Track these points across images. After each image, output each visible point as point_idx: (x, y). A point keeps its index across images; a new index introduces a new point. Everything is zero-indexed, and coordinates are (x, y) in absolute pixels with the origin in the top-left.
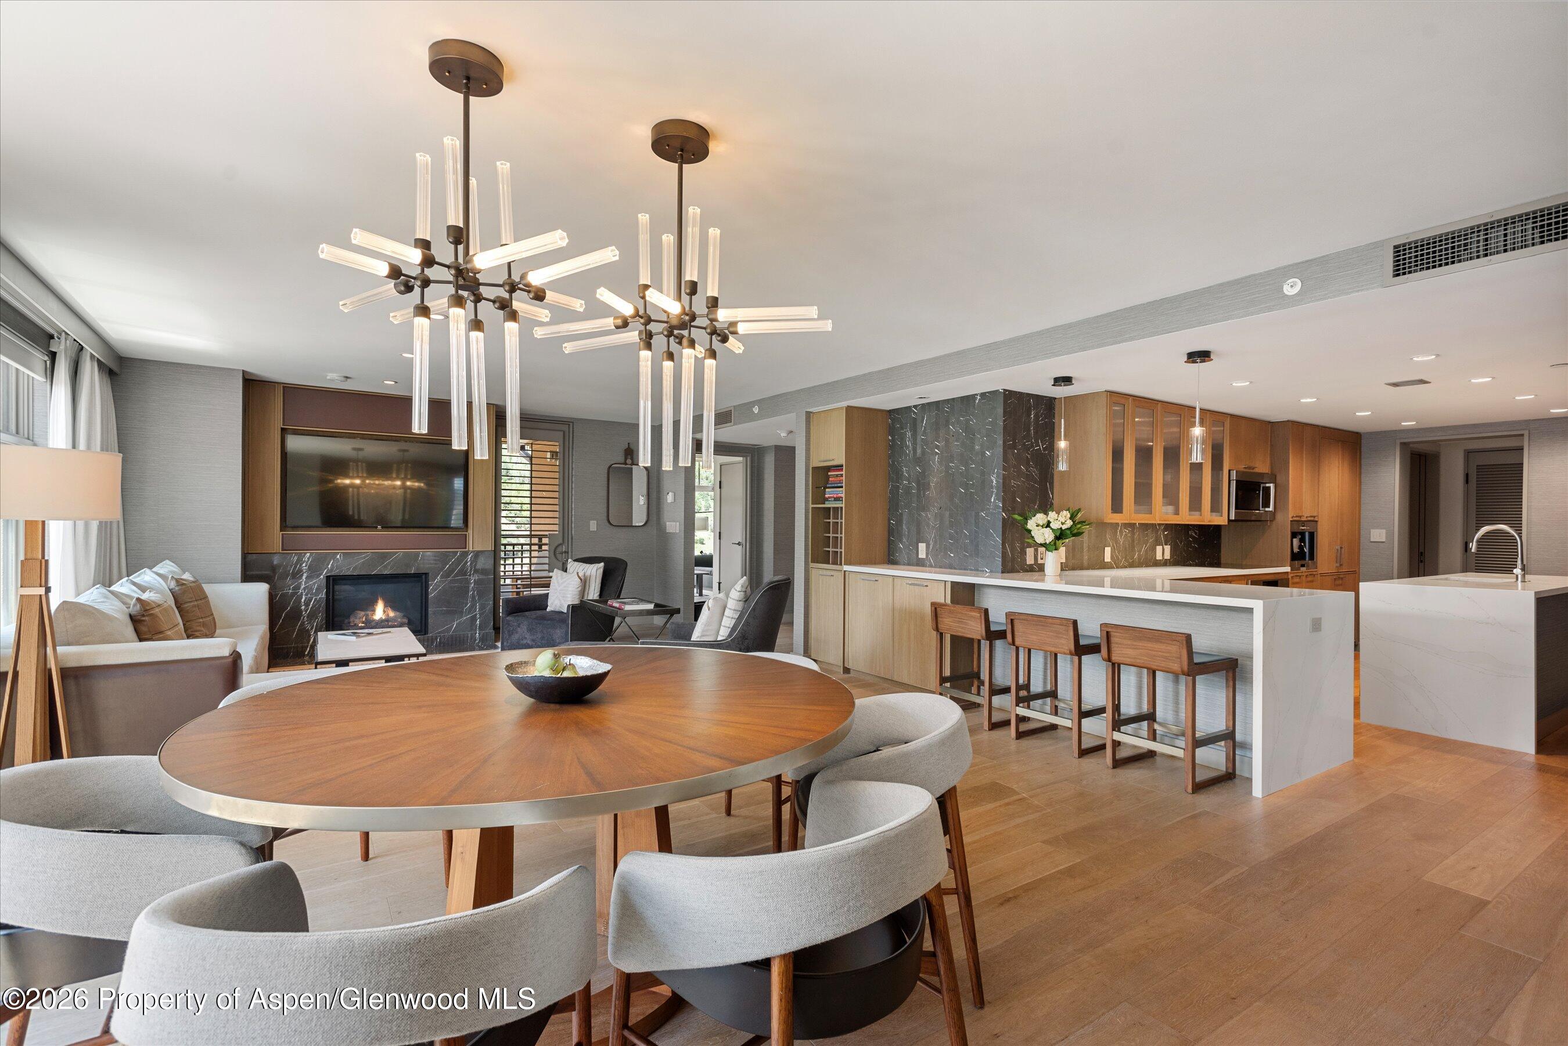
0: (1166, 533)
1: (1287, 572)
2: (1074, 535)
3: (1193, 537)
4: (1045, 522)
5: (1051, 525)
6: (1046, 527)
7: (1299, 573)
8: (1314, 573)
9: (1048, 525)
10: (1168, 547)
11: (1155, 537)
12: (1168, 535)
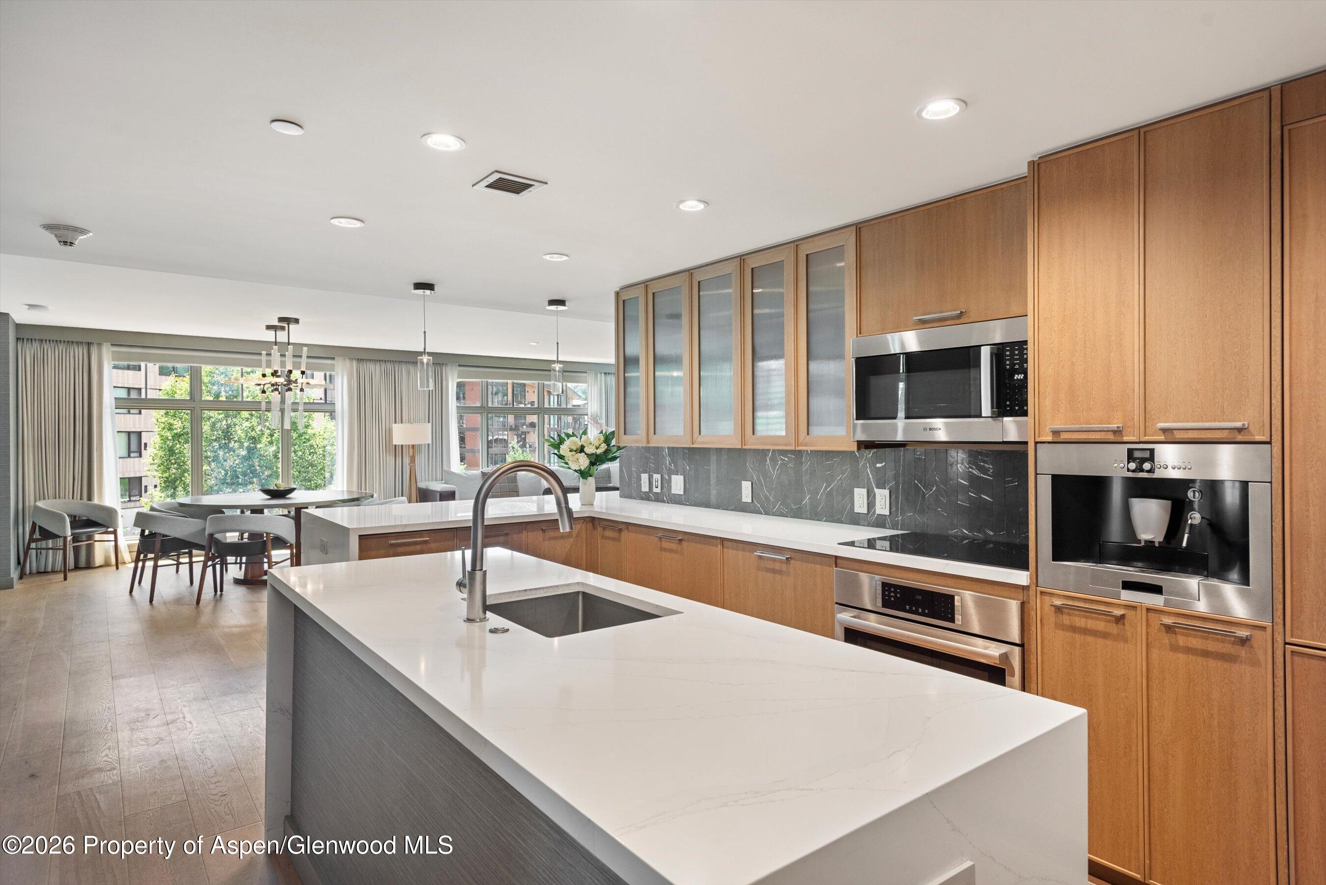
0: (878, 465)
5: (585, 450)
6: (580, 452)
9: (582, 450)
10: (886, 492)
11: (843, 474)
12: (890, 473)
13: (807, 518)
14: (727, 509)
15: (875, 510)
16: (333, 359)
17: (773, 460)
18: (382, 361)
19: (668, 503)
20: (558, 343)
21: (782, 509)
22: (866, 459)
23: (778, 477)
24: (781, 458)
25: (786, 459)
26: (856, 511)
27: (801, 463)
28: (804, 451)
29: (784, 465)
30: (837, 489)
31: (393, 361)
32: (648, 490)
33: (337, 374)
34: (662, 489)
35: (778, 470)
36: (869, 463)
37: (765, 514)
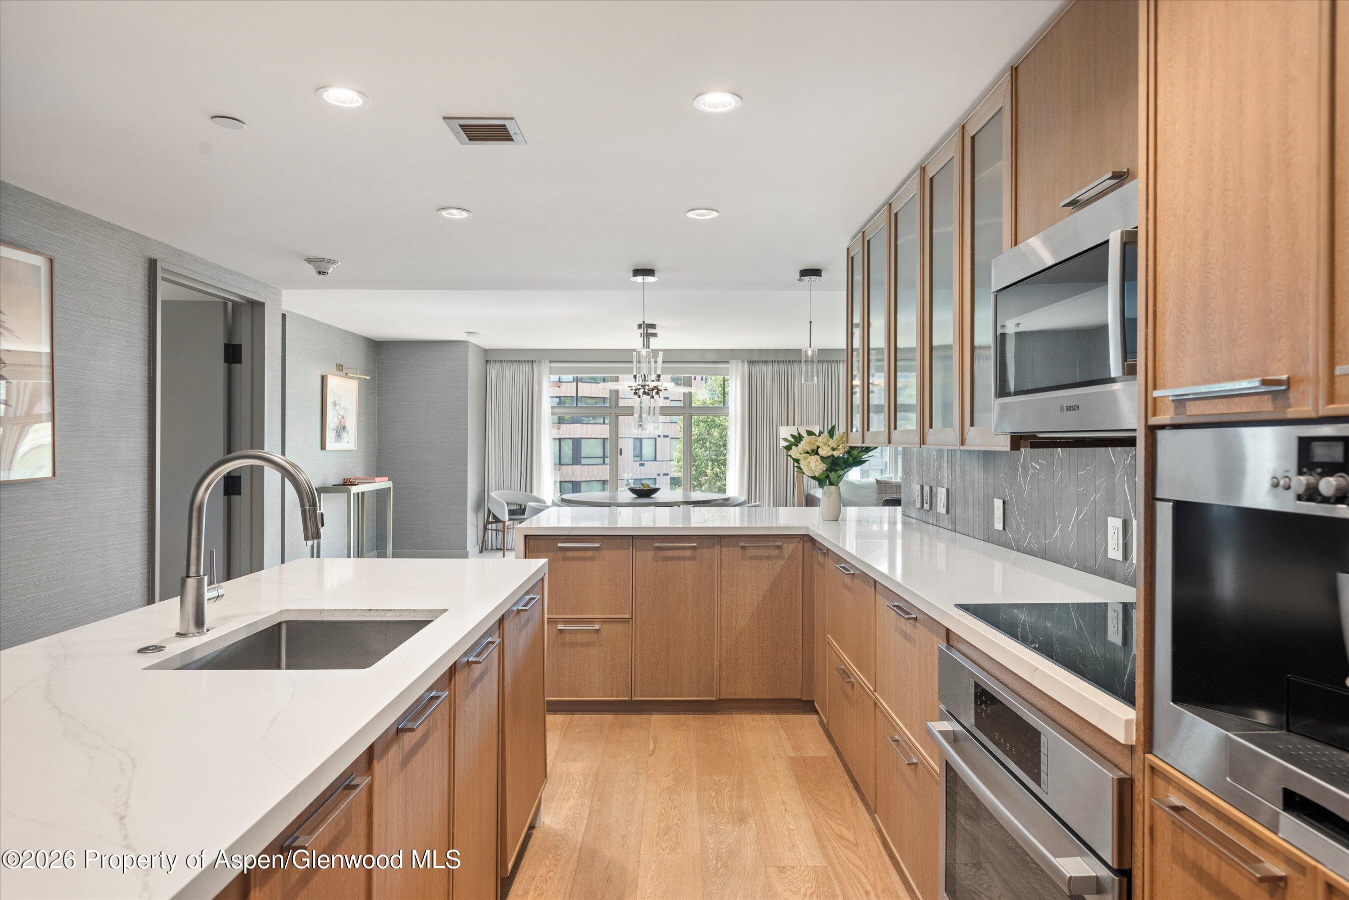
6: (815, 455)
16: (728, 362)
17: (1025, 468)
18: (775, 361)
20: (811, 322)
21: (1032, 543)
22: (1124, 467)
23: (1029, 494)
24: (1032, 465)
25: (1037, 466)
26: (1110, 556)
29: (1035, 475)
31: (786, 361)
33: (731, 378)
36: (1127, 475)
37: (1015, 550)
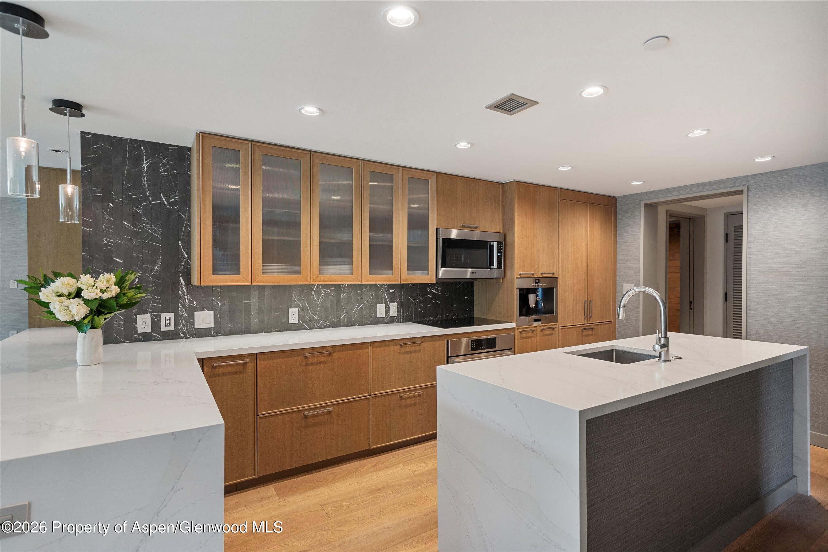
0: (391, 291)
1: (514, 328)
2: (121, 307)
3: (433, 294)
4: (73, 290)
5: (83, 294)
6: (74, 297)
7: (531, 327)
8: (554, 326)
9: (78, 294)
10: (396, 305)
11: (370, 297)
12: (397, 295)
13: (344, 326)
14: (271, 332)
15: (389, 315)
17: (318, 292)
19: (186, 338)
21: (325, 323)
22: (384, 288)
23: (322, 303)
24: (324, 290)
25: (328, 290)
26: (378, 317)
27: (340, 293)
28: (343, 284)
29: (326, 294)
30: (366, 307)
32: (149, 330)
34: (176, 325)
35: (322, 298)
36: (386, 290)
37: (310, 329)
